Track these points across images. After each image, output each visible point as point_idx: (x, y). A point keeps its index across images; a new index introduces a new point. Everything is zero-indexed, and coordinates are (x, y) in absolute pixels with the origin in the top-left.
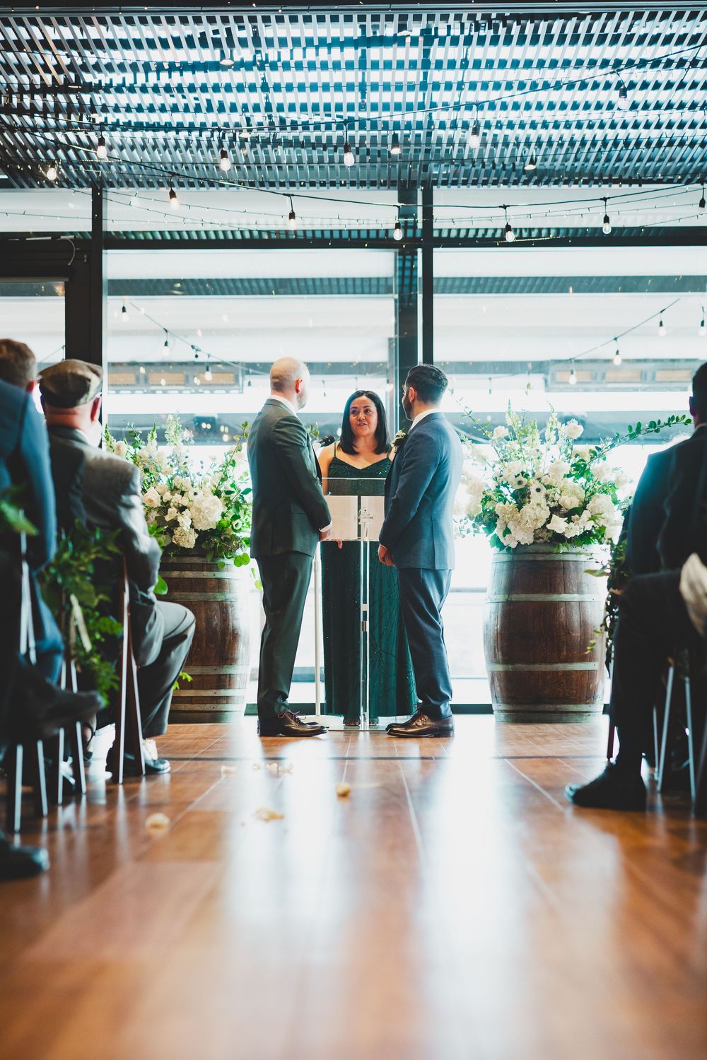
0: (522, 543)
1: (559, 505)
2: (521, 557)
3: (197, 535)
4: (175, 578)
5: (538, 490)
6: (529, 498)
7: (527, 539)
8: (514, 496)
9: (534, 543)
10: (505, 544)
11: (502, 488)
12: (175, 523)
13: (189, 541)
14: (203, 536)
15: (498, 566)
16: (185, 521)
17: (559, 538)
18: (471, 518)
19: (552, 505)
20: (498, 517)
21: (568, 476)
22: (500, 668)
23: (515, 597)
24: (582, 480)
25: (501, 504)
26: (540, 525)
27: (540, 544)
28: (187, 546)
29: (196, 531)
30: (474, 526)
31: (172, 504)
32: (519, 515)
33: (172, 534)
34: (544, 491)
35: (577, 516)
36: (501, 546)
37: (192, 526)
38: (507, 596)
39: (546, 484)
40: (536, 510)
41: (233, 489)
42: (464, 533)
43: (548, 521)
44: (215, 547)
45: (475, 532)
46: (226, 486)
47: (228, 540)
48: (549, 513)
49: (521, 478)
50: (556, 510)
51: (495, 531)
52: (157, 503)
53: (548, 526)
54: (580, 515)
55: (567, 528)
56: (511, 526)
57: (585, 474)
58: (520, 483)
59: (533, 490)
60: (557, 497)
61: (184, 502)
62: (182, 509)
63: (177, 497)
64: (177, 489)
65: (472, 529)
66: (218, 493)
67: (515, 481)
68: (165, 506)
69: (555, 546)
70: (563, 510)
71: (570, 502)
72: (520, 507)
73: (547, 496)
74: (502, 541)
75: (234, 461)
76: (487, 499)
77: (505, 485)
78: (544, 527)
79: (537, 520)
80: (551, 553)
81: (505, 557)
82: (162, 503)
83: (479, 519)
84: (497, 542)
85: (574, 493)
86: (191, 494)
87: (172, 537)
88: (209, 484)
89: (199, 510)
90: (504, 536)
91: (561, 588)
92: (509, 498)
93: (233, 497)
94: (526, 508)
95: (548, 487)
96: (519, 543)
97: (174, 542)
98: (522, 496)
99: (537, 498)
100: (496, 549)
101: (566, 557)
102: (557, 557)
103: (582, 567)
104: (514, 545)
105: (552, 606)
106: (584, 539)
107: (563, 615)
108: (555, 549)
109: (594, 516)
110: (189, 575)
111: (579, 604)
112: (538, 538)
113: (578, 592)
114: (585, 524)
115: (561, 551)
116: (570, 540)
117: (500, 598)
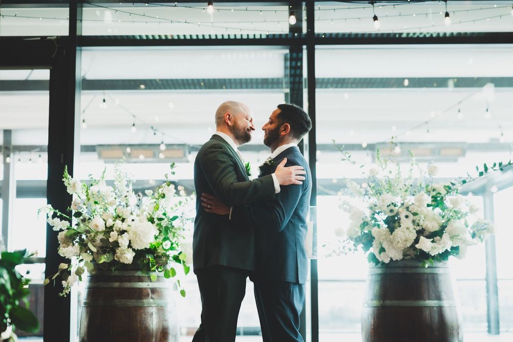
0: (394, 259)
1: (423, 229)
2: (392, 271)
3: (134, 254)
4: (117, 288)
5: (407, 217)
6: (399, 223)
7: (397, 256)
8: (386, 222)
9: (403, 259)
10: (380, 260)
11: (376, 216)
12: (116, 244)
13: (128, 257)
14: (140, 254)
15: (374, 278)
16: (124, 241)
17: (424, 256)
18: (351, 238)
19: (418, 228)
20: (374, 238)
21: (428, 206)
23: (388, 303)
24: (438, 210)
25: (376, 228)
26: (409, 245)
27: (407, 260)
28: (126, 262)
29: (134, 250)
30: (355, 245)
31: (114, 229)
32: (391, 237)
33: (114, 253)
34: (411, 217)
35: (438, 238)
36: (377, 262)
37: (130, 246)
38: (382, 302)
39: (413, 212)
40: (406, 233)
41: (164, 217)
42: (347, 250)
43: (417, 241)
44: (149, 263)
45: (355, 250)
46: (159, 214)
47: (158, 258)
48: (416, 235)
49: (392, 207)
50: (420, 232)
51: (372, 250)
52: (102, 228)
53: (417, 246)
54: (441, 237)
55: (432, 247)
56: (385, 246)
57: (440, 205)
58: (391, 211)
59: (402, 216)
60: (421, 223)
61: (124, 226)
62: (122, 232)
63: (118, 222)
64: (120, 217)
65: (353, 248)
66: (151, 220)
67: (388, 210)
68: (109, 229)
69: (420, 261)
70: (427, 233)
71: (433, 226)
72: (392, 230)
73: (414, 221)
74: (378, 257)
75: (164, 195)
76: (365, 224)
77: (378, 213)
78: (413, 247)
79: (406, 241)
80: (418, 267)
81: (379, 271)
82: (106, 227)
83: (358, 240)
84: (374, 258)
85: (434, 219)
86: (128, 221)
87: (114, 255)
88: (145, 213)
89: (135, 233)
90: (380, 253)
91: (426, 296)
92: (382, 223)
93: (164, 223)
94: (398, 231)
95: (415, 214)
96: (391, 259)
97: (116, 259)
98: (393, 223)
99: (406, 223)
100: (373, 264)
101: (429, 271)
102: (422, 271)
103: (441, 278)
104: (387, 261)
105: (421, 309)
106: (444, 256)
107: (428, 317)
108: (421, 264)
109: (452, 238)
110: (128, 285)
111: (440, 308)
112: (407, 255)
113: (439, 298)
114: (445, 243)
115: (427, 266)
116: (433, 257)
117: (375, 303)
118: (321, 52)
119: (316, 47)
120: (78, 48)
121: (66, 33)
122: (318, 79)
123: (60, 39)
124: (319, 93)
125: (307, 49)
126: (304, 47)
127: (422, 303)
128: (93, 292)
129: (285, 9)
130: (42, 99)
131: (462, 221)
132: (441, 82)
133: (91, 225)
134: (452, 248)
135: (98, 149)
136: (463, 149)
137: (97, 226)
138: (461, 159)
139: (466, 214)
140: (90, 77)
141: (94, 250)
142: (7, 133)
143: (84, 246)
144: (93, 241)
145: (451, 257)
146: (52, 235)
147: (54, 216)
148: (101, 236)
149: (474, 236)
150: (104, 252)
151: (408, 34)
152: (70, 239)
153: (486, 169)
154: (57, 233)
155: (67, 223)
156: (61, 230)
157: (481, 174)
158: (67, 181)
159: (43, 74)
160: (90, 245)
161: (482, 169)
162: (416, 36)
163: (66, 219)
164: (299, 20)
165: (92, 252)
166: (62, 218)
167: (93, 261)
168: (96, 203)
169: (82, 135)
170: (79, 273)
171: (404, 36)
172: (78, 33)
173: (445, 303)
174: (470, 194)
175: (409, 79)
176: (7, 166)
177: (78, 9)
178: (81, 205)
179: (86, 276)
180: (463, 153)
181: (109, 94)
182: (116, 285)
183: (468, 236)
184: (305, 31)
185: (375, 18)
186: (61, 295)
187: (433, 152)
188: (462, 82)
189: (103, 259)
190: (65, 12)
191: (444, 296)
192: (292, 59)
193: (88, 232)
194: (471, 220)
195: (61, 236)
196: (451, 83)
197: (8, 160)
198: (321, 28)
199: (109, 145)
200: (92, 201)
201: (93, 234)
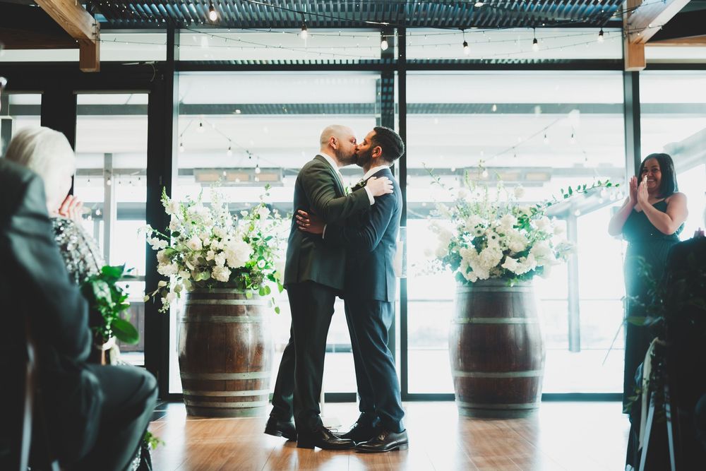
0: (481, 279)
1: (509, 249)
2: (479, 290)
3: (230, 272)
4: (214, 305)
5: (494, 238)
6: (486, 243)
7: (484, 275)
8: (474, 242)
9: (489, 278)
10: (468, 279)
11: (464, 237)
12: (213, 263)
13: (224, 275)
14: (236, 273)
15: (461, 296)
16: (220, 260)
17: (509, 275)
18: (440, 259)
19: (504, 249)
20: (462, 258)
21: (515, 227)
22: (462, 374)
23: (475, 320)
24: (524, 231)
25: (464, 248)
26: (495, 264)
27: (494, 279)
28: (223, 280)
29: (230, 268)
30: (443, 265)
31: (211, 248)
32: (478, 257)
33: (211, 271)
34: (498, 238)
35: (524, 258)
36: (465, 281)
37: (226, 265)
38: (468, 319)
39: (499, 233)
40: (492, 254)
41: (258, 237)
42: (435, 270)
43: (503, 261)
44: (244, 281)
45: (443, 269)
46: (254, 234)
47: (253, 276)
48: (502, 255)
49: (480, 228)
50: (506, 253)
51: (459, 269)
52: (199, 247)
53: (503, 266)
54: (526, 257)
55: (518, 267)
56: (472, 266)
57: (526, 227)
58: (479, 232)
59: (489, 237)
60: (507, 243)
61: (220, 246)
62: (219, 251)
63: (215, 241)
64: (216, 237)
65: (441, 267)
66: (247, 240)
67: (476, 231)
68: (206, 249)
69: (506, 280)
70: (512, 253)
71: (518, 247)
72: (479, 250)
73: (500, 242)
74: (465, 276)
75: (259, 216)
76: (453, 244)
77: (466, 234)
78: (499, 266)
79: (493, 260)
80: (504, 286)
81: (466, 290)
82: (203, 247)
83: (446, 260)
84: (461, 277)
85: (520, 240)
86: (225, 240)
87: (211, 273)
88: (241, 233)
89: (231, 252)
90: (467, 272)
91: (511, 313)
92: (470, 244)
93: (259, 243)
94: (485, 251)
95: (502, 235)
96: (478, 278)
97: (213, 277)
98: (480, 243)
99: (493, 244)
100: (460, 283)
101: (514, 290)
102: (507, 289)
103: (526, 298)
104: (474, 280)
105: (504, 327)
106: (529, 275)
107: (513, 334)
108: (506, 283)
109: (537, 258)
110: (224, 302)
111: (524, 325)
112: (493, 274)
113: (523, 316)
114: (530, 263)
115: (512, 285)
116: (519, 277)
117: (463, 320)
118: (411, 76)
119: (408, 72)
120: (175, 73)
121: (164, 58)
122: (409, 104)
123: (158, 64)
124: (410, 118)
125: (399, 74)
126: (396, 72)
127: (507, 320)
128: (192, 310)
129: (378, 35)
130: (141, 124)
131: (547, 242)
132: (527, 108)
133: (189, 244)
134: (537, 268)
135: (195, 172)
136: (548, 174)
137: (194, 246)
138: (546, 184)
139: (551, 235)
140: (186, 102)
141: (192, 268)
142: (108, 156)
143: (181, 264)
144: (191, 259)
145: (535, 277)
146: (152, 255)
147: (154, 235)
148: (198, 255)
149: (558, 256)
150: (202, 270)
151: (497, 60)
152: (169, 258)
153: (571, 192)
154: (156, 252)
155: (166, 243)
156: (160, 249)
157: (566, 196)
158: (165, 201)
159: (142, 99)
160: (188, 264)
161: (567, 192)
162: (504, 62)
163: (164, 239)
164: (391, 46)
165: (190, 271)
166: (161, 238)
167: (191, 278)
168: (193, 223)
169: (179, 160)
170: (177, 290)
171: (493, 62)
172: (175, 59)
173: (529, 321)
174: (555, 218)
175: (497, 105)
176: (108, 189)
177: (176, 35)
178: (179, 225)
179: (184, 293)
180: (549, 178)
181: (203, 118)
182: (213, 302)
183: (552, 257)
184: (396, 57)
185: (465, 44)
186: (161, 311)
187: (519, 177)
188: (548, 109)
189: (201, 277)
190: (162, 37)
191: (528, 313)
192: (383, 85)
193: (186, 251)
194: (556, 240)
195: (160, 255)
196: (538, 109)
197: (109, 183)
198: (411, 55)
199: (206, 169)
200: (189, 221)
201: (190, 253)
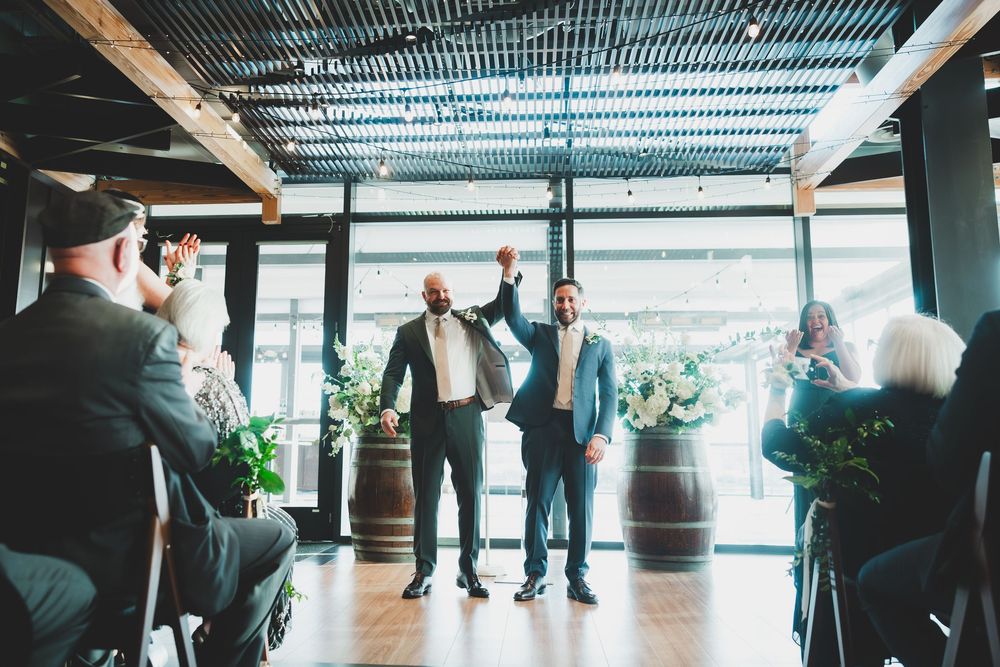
0: (648, 426)
1: (676, 396)
2: (647, 437)
4: (382, 449)
5: (660, 384)
6: (653, 390)
7: (652, 422)
8: (641, 389)
9: (657, 426)
10: (635, 427)
11: (631, 383)
15: (629, 443)
17: (677, 423)
19: (672, 396)
20: (629, 405)
21: (681, 373)
22: (631, 524)
23: (643, 468)
24: (691, 378)
25: (630, 395)
26: (663, 412)
27: (661, 426)
32: (645, 404)
34: (665, 385)
35: (691, 405)
36: (632, 428)
38: (636, 467)
39: (666, 380)
40: (659, 401)
43: (670, 408)
48: (669, 403)
49: (646, 375)
50: (673, 400)
51: (626, 416)
53: (670, 413)
54: (694, 404)
55: (685, 415)
56: (638, 413)
57: (693, 373)
58: (645, 379)
59: (656, 384)
60: (675, 390)
67: (641, 378)
69: (674, 428)
70: (680, 401)
71: (686, 395)
72: (646, 397)
73: (667, 389)
74: (632, 423)
77: (633, 381)
78: (666, 413)
79: (660, 408)
80: (672, 434)
81: (634, 437)
82: (373, 391)
84: (628, 425)
85: (687, 387)
90: (633, 420)
91: (680, 462)
92: (636, 390)
94: (651, 398)
95: (668, 382)
96: (646, 425)
98: (647, 391)
99: (659, 391)
100: (627, 430)
101: (683, 437)
102: (676, 437)
103: (695, 445)
104: (641, 427)
105: (674, 477)
106: (697, 423)
107: (682, 483)
108: (674, 431)
109: (705, 405)
110: (392, 446)
111: (694, 474)
112: (661, 422)
113: (693, 465)
114: (698, 410)
115: (680, 432)
116: (687, 424)
117: (632, 468)
118: (579, 225)
119: (575, 221)
120: (351, 224)
121: (341, 210)
123: (336, 217)
124: (578, 265)
125: (566, 223)
126: (564, 221)
127: (674, 469)
128: (363, 454)
129: (545, 184)
130: (320, 271)
131: (716, 389)
132: (700, 254)
133: (359, 390)
134: (706, 415)
135: (376, 317)
136: (724, 318)
137: (364, 391)
138: (721, 328)
139: (719, 383)
140: (365, 251)
141: (361, 412)
142: (294, 302)
143: (352, 408)
144: (360, 404)
145: (705, 426)
146: (326, 398)
147: (327, 380)
148: (367, 400)
149: (727, 403)
150: (371, 415)
151: (665, 208)
152: (341, 402)
153: (739, 339)
154: (328, 396)
155: (338, 388)
156: (332, 394)
157: (734, 344)
158: (338, 347)
159: (320, 248)
160: (357, 409)
161: (734, 339)
162: (672, 210)
163: (337, 383)
164: (557, 195)
165: (360, 416)
166: (333, 383)
167: (361, 422)
168: (364, 368)
169: (355, 304)
170: (347, 434)
171: (661, 210)
172: (352, 211)
173: (699, 470)
174: (732, 362)
175: (666, 251)
176: (293, 333)
177: (352, 189)
178: (350, 371)
179: (354, 437)
180: (724, 323)
181: (384, 267)
182: (382, 446)
183: (722, 404)
184: (564, 206)
185: (630, 193)
186: (330, 455)
187: (694, 321)
188: (721, 254)
189: (371, 421)
190: (340, 190)
191: (698, 462)
192: (552, 233)
193: (355, 395)
194: (725, 388)
195: (332, 399)
196: (710, 254)
197: (294, 327)
198: (579, 204)
199: (386, 314)
200: (360, 367)
201: (360, 398)
